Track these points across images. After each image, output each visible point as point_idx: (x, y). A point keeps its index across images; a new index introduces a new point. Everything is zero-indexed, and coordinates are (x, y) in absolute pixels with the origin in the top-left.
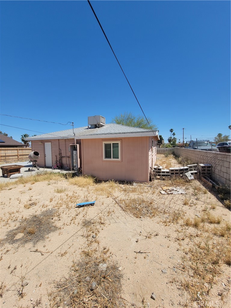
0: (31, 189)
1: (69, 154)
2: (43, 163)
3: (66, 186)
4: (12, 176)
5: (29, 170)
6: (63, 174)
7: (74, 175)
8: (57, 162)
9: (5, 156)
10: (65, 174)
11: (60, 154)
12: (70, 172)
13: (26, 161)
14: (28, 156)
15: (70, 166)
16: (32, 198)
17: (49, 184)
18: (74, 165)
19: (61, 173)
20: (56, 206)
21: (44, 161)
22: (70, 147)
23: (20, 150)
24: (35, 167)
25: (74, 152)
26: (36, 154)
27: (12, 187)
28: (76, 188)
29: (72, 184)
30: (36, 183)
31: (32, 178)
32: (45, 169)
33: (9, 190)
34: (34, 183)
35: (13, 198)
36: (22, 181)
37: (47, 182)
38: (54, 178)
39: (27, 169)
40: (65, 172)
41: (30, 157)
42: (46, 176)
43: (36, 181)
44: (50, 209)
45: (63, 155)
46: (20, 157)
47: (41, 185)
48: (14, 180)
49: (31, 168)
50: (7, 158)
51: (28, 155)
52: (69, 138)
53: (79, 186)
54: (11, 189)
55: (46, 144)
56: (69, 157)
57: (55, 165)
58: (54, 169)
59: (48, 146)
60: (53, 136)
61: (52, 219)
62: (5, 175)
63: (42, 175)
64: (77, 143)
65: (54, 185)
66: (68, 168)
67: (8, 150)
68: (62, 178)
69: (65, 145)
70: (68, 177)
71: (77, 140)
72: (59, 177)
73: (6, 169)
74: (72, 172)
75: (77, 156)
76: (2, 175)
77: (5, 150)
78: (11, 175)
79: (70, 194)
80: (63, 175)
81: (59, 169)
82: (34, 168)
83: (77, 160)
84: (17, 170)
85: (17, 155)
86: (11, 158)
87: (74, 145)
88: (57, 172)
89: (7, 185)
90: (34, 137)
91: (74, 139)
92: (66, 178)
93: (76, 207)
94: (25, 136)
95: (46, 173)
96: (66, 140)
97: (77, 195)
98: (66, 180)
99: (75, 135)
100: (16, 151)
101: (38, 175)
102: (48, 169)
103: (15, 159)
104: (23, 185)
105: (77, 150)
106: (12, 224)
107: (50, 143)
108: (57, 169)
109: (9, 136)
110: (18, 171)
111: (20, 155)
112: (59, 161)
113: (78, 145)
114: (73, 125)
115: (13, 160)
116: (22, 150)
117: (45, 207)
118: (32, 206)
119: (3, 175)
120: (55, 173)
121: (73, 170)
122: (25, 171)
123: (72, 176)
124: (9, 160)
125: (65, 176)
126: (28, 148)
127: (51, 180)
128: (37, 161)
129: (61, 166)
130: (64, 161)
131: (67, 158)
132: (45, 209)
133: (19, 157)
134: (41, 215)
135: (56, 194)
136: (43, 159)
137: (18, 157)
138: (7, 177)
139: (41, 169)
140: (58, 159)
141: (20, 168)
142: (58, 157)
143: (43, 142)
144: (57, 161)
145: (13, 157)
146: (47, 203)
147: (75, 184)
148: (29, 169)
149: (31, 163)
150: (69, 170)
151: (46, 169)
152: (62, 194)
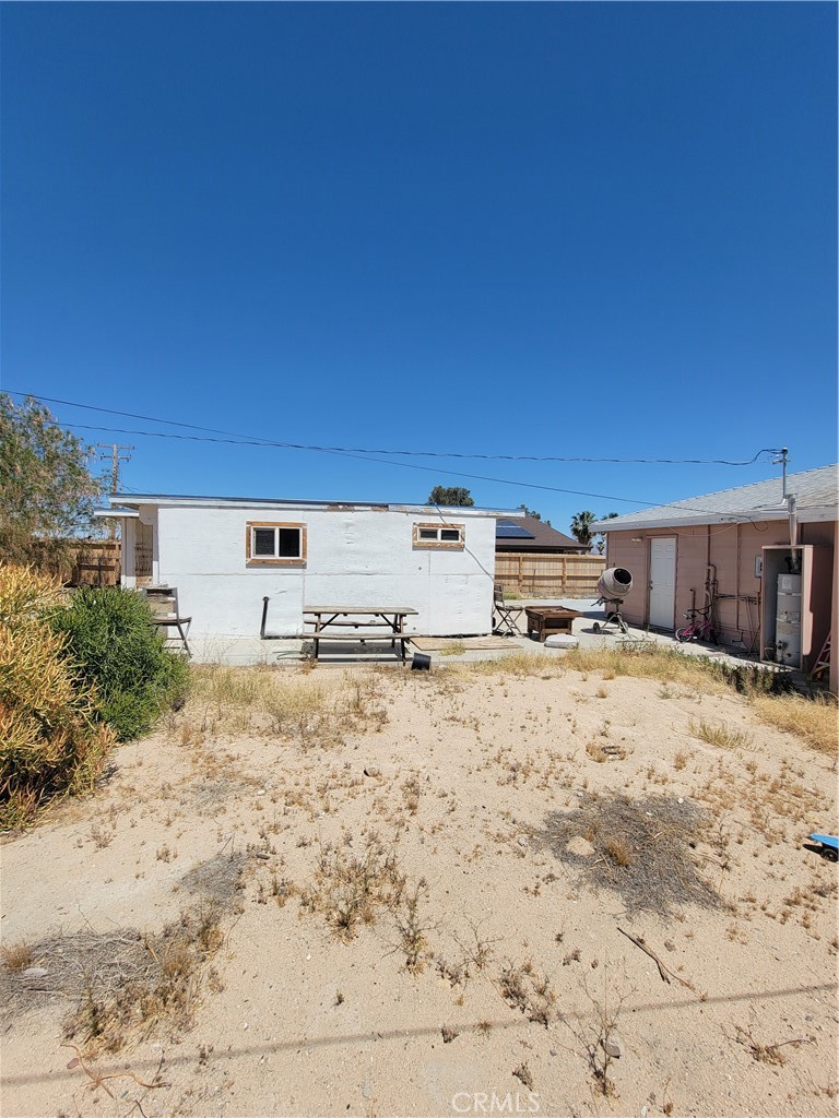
0: (603, 697)
1: (752, 587)
2: (642, 614)
3: (740, 722)
4: (550, 639)
5: (596, 629)
6: (724, 667)
7: (780, 686)
8: (693, 616)
9: (533, 578)
10: (734, 671)
11: (712, 584)
12: (760, 666)
13: (583, 596)
14: (594, 583)
15: (756, 641)
16: (612, 729)
17: (666, 696)
18: (780, 637)
19: (712, 660)
20: (704, 799)
21: (643, 605)
22: (761, 559)
23: (569, 560)
24: (615, 621)
25: (785, 582)
26: (622, 576)
27: (552, 673)
28: (795, 748)
29: (771, 721)
30: (618, 678)
31: (607, 659)
32: (650, 634)
33: (544, 678)
34: (611, 678)
35: (555, 711)
36: (576, 661)
37: (655, 684)
38: (685, 674)
39: (590, 623)
40: (733, 662)
41: (602, 585)
42: (653, 662)
43: (620, 671)
44: (681, 801)
45: (722, 590)
46: (568, 583)
47: (634, 691)
48: (556, 653)
49: (601, 623)
50: (536, 582)
51: (596, 578)
52: (762, 518)
53: (816, 745)
54: (548, 678)
55: (656, 542)
56: (750, 600)
57: (684, 621)
58: (683, 639)
59: (664, 550)
60: (685, 514)
61: (693, 846)
62: (534, 632)
63: (637, 655)
64: (801, 541)
65: (684, 701)
66: (742, 646)
67: (540, 560)
68: (716, 685)
69: (739, 547)
70: (747, 684)
71: (802, 526)
72: (706, 677)
73: (539, 616)
74: (770, 668)
75: (800, 599)
76: (526, 632)
77: (534, 560)
78: (547, 635)
79: (771, 769)
80: (725, 673)
81: (702, 641)
82: (610, 625)
83: (800, 620)
84: (562, 622)
85: (561, 578)
86: (546, 583)
87: (787, 547)
88: (695, 653)
89: (539, 663)
90: (612, 521)
91: (784, 523)
92: (739, 689)
93: (806, 846)
94: (582, 517)
95: (652, 651)
96: (743, 529)
97: (805, 784)
98: (738, 696)
99: (792, 502)
100: (560, 565)
101: (626, 651)
102: (659, 636)
103: (555, 590)
104: (579, 675)
105: (799, 572)
106: (561, 794)
107: (672, 541)
108: (692, 641)
109: (542, 520)
110: (566, 627)
111: (569, 578)
112: (702, 611)
113: (808, 551)
114: (784, 462)
115: (551, 590)
116: (575, 561)
117: (656, 782)
118: (611, 757)
119: (530, 630)
120: (689, 658)
121: (771, 657)
122: (583, 631)
123: (768, 686)
124: (541, 590)
125: (736, 679)
126: (588, 556)
127: (672, 679)
128: (622, 602)
129: (712, 632)
130: (728, 613)
131: (743, 605)
132: (659, 790)
133: (566, 584)
134: (647, 807)
135: (696, 743)
136: (643, 595)
137: (563, 583)
138: (536, 638)
139: (636, 634)
140: (701, 604)
141: (572, 619)
142: (702, 594)
143: (646, 535)
144: (694, 610)
145: (551, 583)
146: (665, 767)
147: (790, 729)
148: (596, 624)
149: (602, 608)
150: (750, 653)
151: (652, 636)
152: (728, 755)
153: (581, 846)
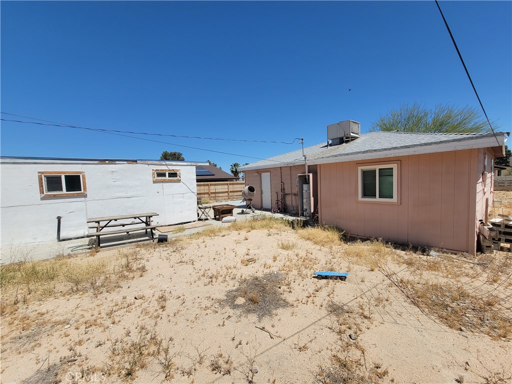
0: (247, 239)
1: (296, 190)
2: (260, 204)
3: (294, 240)
4: (224, 219)
5: (243, 213)
6: (288, 221)
7: (305, 224)
8: (278, 203)
9: (215, 193)
10: (292, 222)
11: (283, 190)
12: (299, 219)
13: (237, 199)
14: (241, 193)
15: (298, 210)
16: (250, 252)
17: (270, 235)
18: (305, 207)
19: (284, 219)
20: (283, 270)
21: (260, 201)
22: (298, 179)
23: (230, 184)
24: (250, 208)
25: (305, 186)
26: (251, 189)
27: (226, 234)
28: (309, 245)
29: (303, 237)
30: (252, 231)
31: (247, 224)
32: (263, 212)
33: (222, 236)
34: (249, 231)
35: (228, 249)
36: (236, 227)
37: (266, 231)
38: (275, 226)
39: (240, 210)
40: (291, 218)
41: (244, 193)
42: (264, 222)
43: (253, 228)
44: (275, 273)
45: (286, 192)
46: (230, 194)
47: (258, 235)
48: (227, 225)
49: (245, 210)
50: (217, 195)
51: (241, 191)
52: (297, 164)
53: (316, 243)
54: (224, 236)
55: (263, 174)
56: (295, 195)
57: (275, 206)
58: (275, 212)
59: (266, 177)
60: (273, 163)
61: (280, 288)
62: (217, 217)
63: (259, 221)
64: (309, 172)
65: (276, 236)
66: (294, 212)
67: (218, 185)
68: (286, 228)
69: (291, 175)
70: (295, 226)
71: (309, 166)
72: (282, 225)
73: (218, 210)
74: (302, 219)
75: (310, 193)
76: (214, 217)
77: (215, 185)
78: (223, 217)
79: (303, 254)
80: (289, 223)
81: (281, 212)
82: (248, 210)
83: (310, 200)
84: (229, 211)
85: (227, 192)
86: (221, 195)
87: (305, 174)
88: (279, 217)
89: (220, 230)
90: (246, 166)
91: (304, 165)
92: (293, 228)
93: (313, 277)
94: (235, 165)
95: (264, 219)
96: (292, 168)
97: (313, 257)
98: (293, 230)
99: (306, 158)
100: (226, 186)
101: (255, 220)
102: (266, 212)
103: (225, 198)
104: (237, 232)
105: (309, 183)
106: (231, 283)
107: (269, 174)
108: (278, 213)
109: (218, 167)
110: (230, 213)
111: (231, 192)
112: (280, 201)
113: (311, 175)
114: (302, 143)
115: (224, 198)
116: (233, 184)
117: (267, 268)
118: (251, 263)
119: (215, 216)
120: (277, 219)
121: (303, 215)
122: (238, 214)
123: (302, 225)
124: (219, 198)
125: (292, 224)
126: (238, 182)
127: (271, 228)
128: (252, 200)
129: (284, 208)
130: (289, 201)
131: (293, 197)
132: (268, 271)
133: (229, 194)
134: (264, 278)
135: (280, 250)
136: (260, 197)
137: (228, 194)
138: (218, 220)
139: (258, 212)
140: (280, 198)
141: (233, 209)
142: (280, 194)
143: (259, 172)
144: (278, 200)
145: (223, 195)
146: (270, 262)
147: (308, 239)
148: (243, 211)
149: (245, 203)
150: (296, 215)
151: (264, 212)
152: (290, 252)
153: (241, 301)
